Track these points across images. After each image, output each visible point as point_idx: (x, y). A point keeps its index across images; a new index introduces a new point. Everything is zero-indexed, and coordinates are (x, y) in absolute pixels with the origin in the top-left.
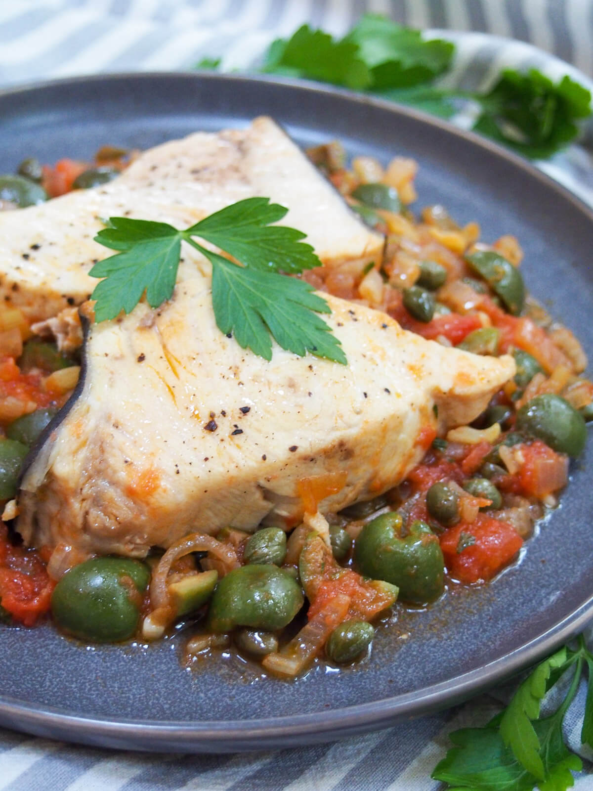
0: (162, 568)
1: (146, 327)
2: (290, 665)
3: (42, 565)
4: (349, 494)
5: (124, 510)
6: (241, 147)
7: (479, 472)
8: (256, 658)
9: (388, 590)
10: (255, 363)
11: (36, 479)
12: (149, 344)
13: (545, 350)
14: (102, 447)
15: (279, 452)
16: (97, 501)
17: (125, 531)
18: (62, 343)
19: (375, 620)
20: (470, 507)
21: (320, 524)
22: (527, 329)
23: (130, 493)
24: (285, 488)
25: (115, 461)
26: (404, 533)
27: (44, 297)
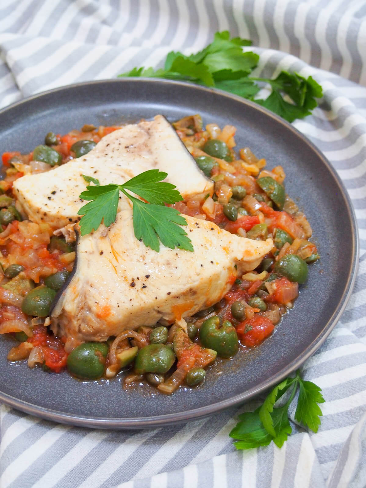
0: (114, 346)
1: (104, 237)
2: (169, 388)
3: (62, 345)
4: (196, 309)
5: (96, 323)
6: (148, 132)
7: (256, 294)
8: (155, 385)
9: (212, 353)
10: (152, 254)
11: (57, 312)
12: (105, 246)
13: (292, 228)
14: (85, 295)
15: (162, 295)
16: (84, 320)
17: (97, 332)
18: (68, 239)
19: (206, 368)
20: (250, 312)
21: (183, 324)
22: (283, 218)
23: (98, 316)
24: (167, 309)
25: (91, 303)
26: (220, 327)
27: (59, 218)
